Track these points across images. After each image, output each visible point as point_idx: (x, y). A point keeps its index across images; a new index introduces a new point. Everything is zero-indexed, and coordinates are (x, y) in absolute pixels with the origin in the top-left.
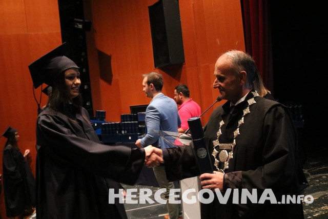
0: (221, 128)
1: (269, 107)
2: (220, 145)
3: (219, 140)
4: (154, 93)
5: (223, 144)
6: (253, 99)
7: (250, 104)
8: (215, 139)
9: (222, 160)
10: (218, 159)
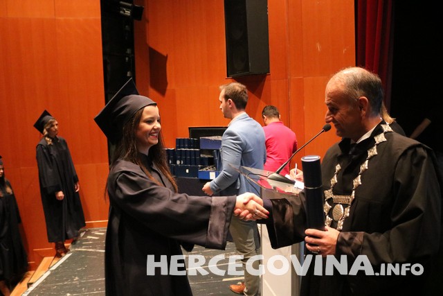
0: (337, 174)
1: (404, 148)
2: (334, 197)
3: (333, 190)
4: (235, 113)
5: (338, 197)
6: (382, 135)
7: (377, 142)
8: (328, 188)
9: (335, 217)
10: (331, 215)
